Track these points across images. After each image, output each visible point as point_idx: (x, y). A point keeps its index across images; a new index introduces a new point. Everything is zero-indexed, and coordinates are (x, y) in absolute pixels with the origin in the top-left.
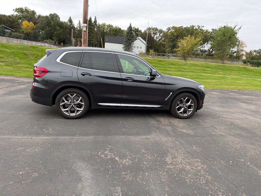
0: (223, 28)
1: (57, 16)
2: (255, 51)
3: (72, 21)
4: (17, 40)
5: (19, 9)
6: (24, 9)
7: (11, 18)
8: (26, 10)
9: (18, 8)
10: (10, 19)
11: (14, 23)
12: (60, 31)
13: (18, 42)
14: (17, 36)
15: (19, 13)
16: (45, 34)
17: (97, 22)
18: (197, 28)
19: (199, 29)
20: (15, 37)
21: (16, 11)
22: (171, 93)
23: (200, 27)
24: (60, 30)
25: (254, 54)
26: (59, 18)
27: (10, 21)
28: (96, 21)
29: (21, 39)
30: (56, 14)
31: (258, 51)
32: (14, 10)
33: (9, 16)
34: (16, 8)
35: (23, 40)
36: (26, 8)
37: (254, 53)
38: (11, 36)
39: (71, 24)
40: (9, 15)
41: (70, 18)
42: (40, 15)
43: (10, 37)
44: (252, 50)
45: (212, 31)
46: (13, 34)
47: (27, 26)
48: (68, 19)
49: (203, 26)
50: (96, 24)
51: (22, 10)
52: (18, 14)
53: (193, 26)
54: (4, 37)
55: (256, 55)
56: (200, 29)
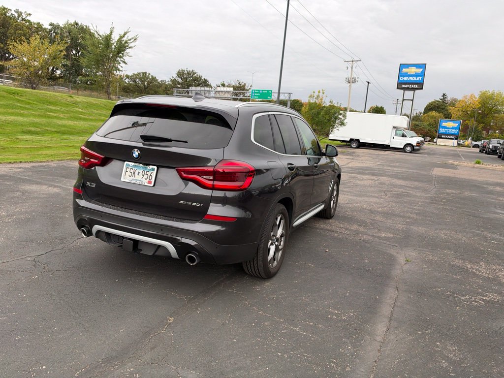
0: (72, 25)
2: (127, 77)
18: (16, 15)
19: (20, 19)
23: (21, 13)
25: (127, 81)
31: (131, 76)
37: (125, 79)
44: (122, 75)
45: (50, 27)
49: (30, 14)
53: (4, 9)
55: (131, 84)
56: (23, 19)
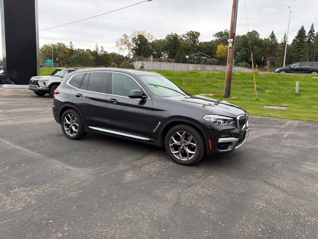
1: (257, 33)
3: (275, 36)
4: (211, 67)
5: (219, 33)
6: (224, 32)
7: (211, 44)
8: (225, 32)
9: (217, 33)
10: (210, 46)
11: (213, 48)
12: (259, 50)
13: (211, 68)
14: (211, 62)
15: (219, 38)
16: (241, 57)
17: (314, 31)
20: (208, 64)
21: (216, 36)
22: (160, 123)
24: (257, 49)
26: (258, 35)
27: (209, 47)
28: (313, 29)
29: (215, 65)
30: (255, 31)
32: (214, 35)
33: (210, 43)
34: (216, 33)
35: (215, 66)
36: (226, 31)
38: (206, 63)
39: (274, 39)
40: (209, 41)
41: (273, 32)
42: (239, 35)
43: (204, 64)
46: (207, 61)
47: (221, 50)
48: (270, 34)
50: (312, 34)
51: (221, 34)
52: (217, 39)
54: (199, 65)
